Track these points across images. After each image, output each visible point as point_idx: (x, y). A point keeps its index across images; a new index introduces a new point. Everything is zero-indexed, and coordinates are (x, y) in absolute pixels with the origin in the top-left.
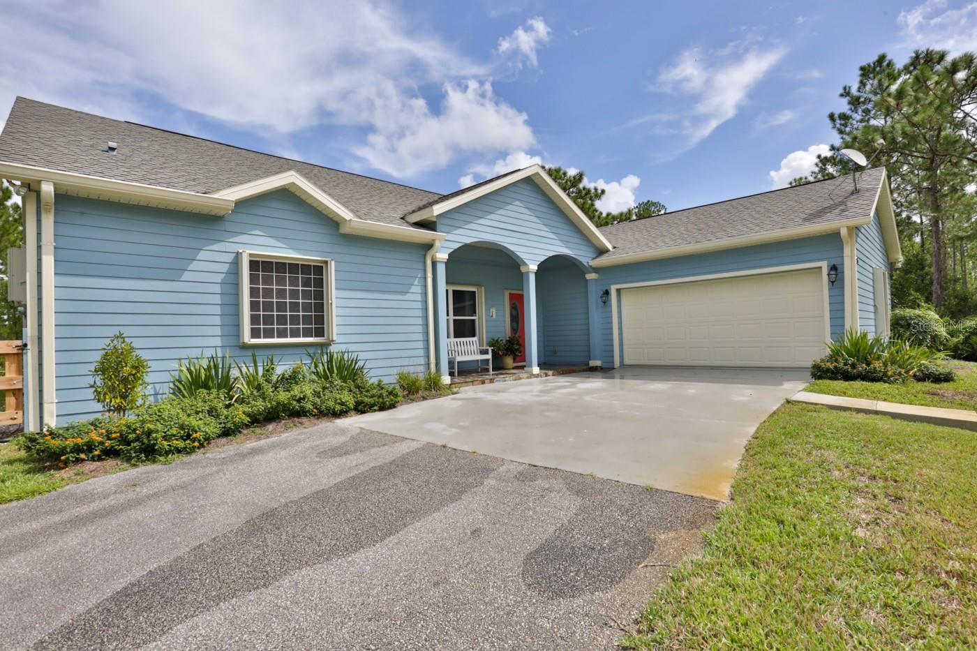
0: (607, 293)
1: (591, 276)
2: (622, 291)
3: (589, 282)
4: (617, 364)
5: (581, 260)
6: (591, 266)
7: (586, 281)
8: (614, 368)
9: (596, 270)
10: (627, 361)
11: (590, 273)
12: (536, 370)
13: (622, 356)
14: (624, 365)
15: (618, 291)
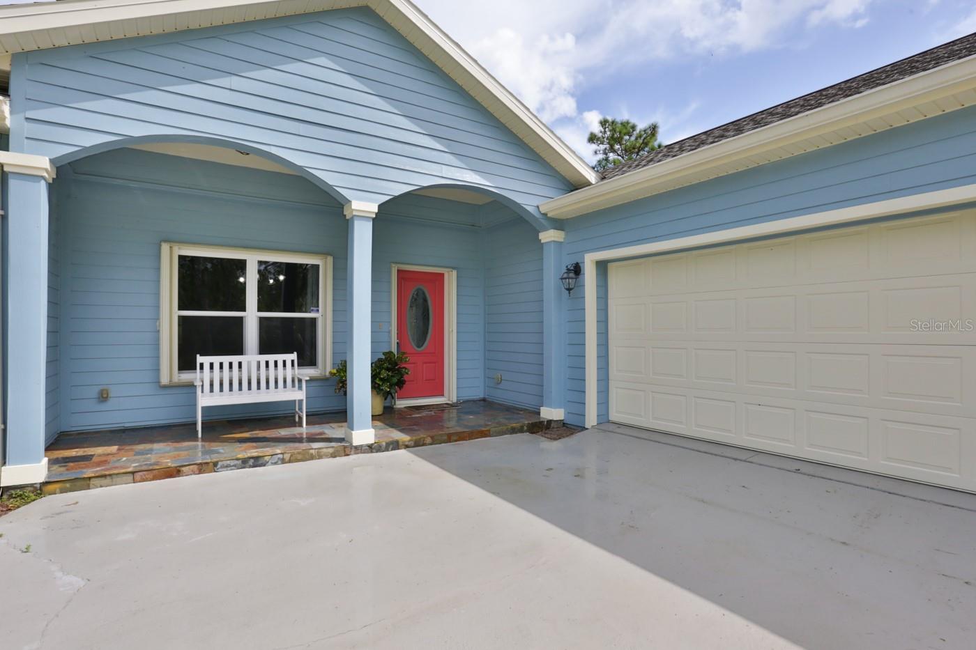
0: (577, 270)
1: (548, 236)
2: (610, 265)
3: (545, 247)
4: (591, 419)
5: (518, 201)
6: (545, 215)
7: (540, 246)
8: (584, 429)
9: (559, 224)
10: (614, 416)
11: (546, 229)
12: (364, 434)
13: (604, 402)
14: (608, 421)
15: (602, 266)
